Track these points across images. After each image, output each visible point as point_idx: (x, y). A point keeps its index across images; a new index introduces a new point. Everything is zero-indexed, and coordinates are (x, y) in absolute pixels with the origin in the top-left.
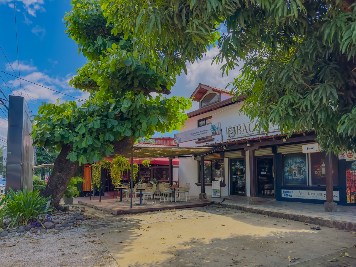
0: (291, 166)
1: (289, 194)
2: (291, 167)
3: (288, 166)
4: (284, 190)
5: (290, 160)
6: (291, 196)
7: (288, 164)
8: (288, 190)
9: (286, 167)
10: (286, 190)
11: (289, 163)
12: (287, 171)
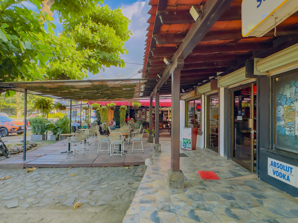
0: (292, 102)
1: (283, 172)
2: (292, 105)
3: (286, 104)
4: (274, 160)
5: (291, 87)
6: (288, 179)
7: (285, 99)
8: (283, 164)
9: (281, 107)
10: (277, 161)
11: (288, 96)
12: (283, 115)
